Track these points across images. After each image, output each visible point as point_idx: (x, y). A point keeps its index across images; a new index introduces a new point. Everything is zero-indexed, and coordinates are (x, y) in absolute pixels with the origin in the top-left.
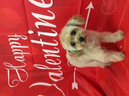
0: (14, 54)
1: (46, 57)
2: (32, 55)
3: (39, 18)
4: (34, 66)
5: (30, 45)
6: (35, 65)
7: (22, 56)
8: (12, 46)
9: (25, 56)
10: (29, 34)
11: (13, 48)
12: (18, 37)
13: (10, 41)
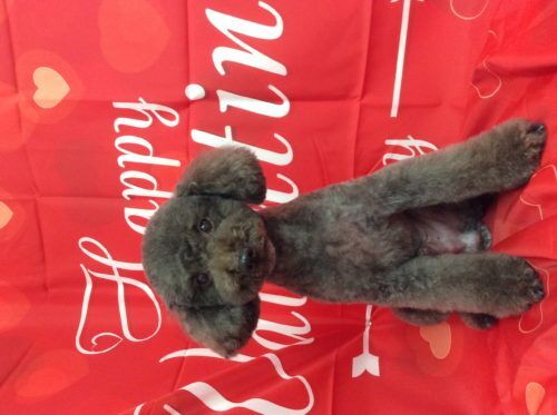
0: (125, 193)
3: (229, 31)
5: (188, 153)
7: (152, 207)
8: (122, 154)
10: (189, 100)
11: (121, 165)
12: (149, 112)
13: (117, 130)
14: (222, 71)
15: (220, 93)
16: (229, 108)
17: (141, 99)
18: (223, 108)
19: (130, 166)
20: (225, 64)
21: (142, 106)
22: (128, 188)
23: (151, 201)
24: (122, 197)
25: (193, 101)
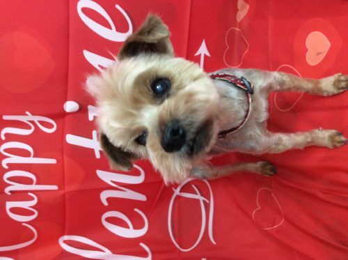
0: (7, 190)
1: (106, 204)
2: (64, 195)
3: (99, 66)
5: (62, 153)
7: (32, 199)
8: (6, 157)
9: (39, 201)
11: (6, 167)
12: (33, 122)
13: (3, 138)
16: (95, 117)
17: (27, 113)
18: (91, 118)
19: (12, 167)
21: (27, 118)
22: (9, 185)
23: (30, 194)
24: (4, 193)
25: (69, 114)
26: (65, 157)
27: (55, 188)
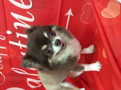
2: (10, 57)
3: (18, 18)
4: (11, 69)
5: (8, 46)
6: (13, 69)
10: (7, 34)
14: (17, 28)
15: (16, 33)
16: (19, 36)
18: (18, 36)
20: (17, 27)
26: (9, 47)
27: (7, 55)
